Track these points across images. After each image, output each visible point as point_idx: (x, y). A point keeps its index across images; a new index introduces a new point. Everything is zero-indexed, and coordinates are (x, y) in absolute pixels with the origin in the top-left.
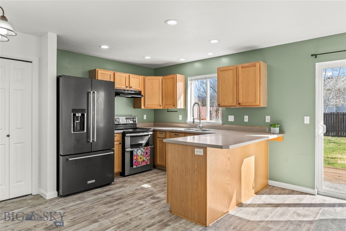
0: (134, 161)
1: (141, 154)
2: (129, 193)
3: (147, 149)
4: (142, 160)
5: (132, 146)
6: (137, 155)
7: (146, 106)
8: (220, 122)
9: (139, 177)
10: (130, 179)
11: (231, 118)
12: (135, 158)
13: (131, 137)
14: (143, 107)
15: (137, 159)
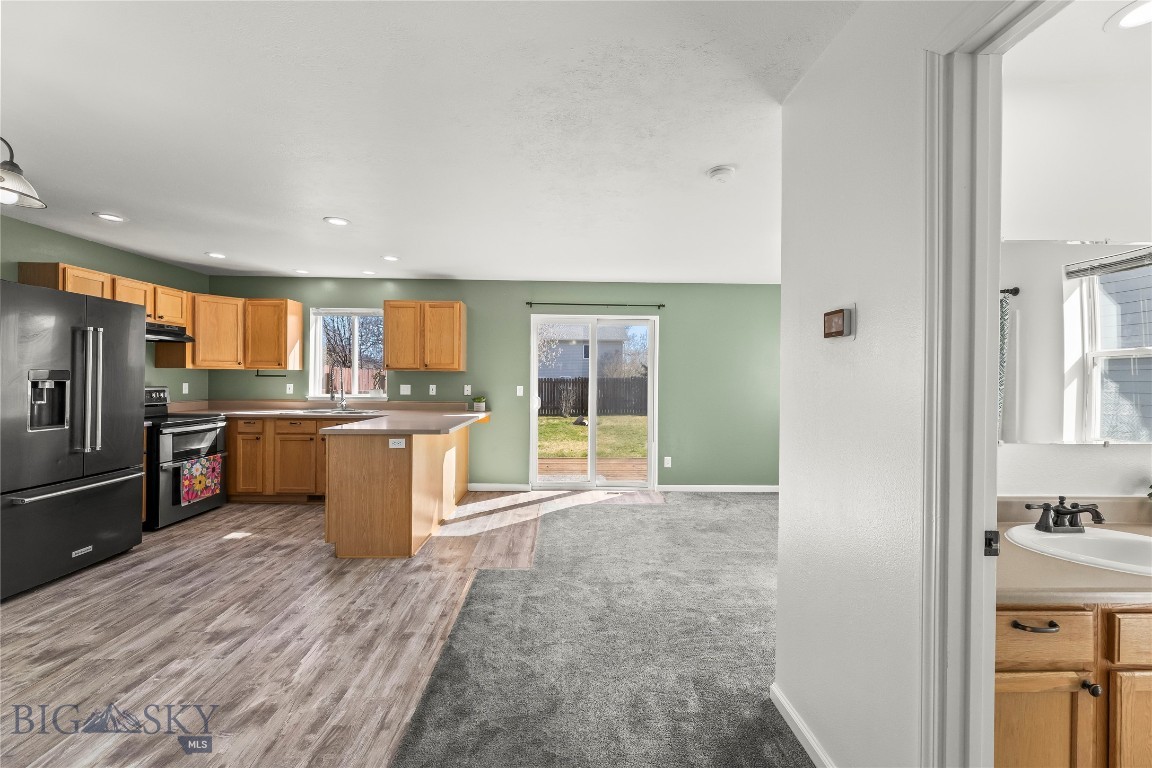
0: (184, 491)
1: (202, 474)
2: (204, 554)
3: (214, 460)
4: (202, 486)
5: (177, 457)
6: (192, 477)
7: (198, 362)
8: (383, 396)
9: (204, 522)
10: (176, 531)
11: (405, 390)
12: (187, 483)
13: (174, 435)
14: (189, 365)
15: (191, 485)
